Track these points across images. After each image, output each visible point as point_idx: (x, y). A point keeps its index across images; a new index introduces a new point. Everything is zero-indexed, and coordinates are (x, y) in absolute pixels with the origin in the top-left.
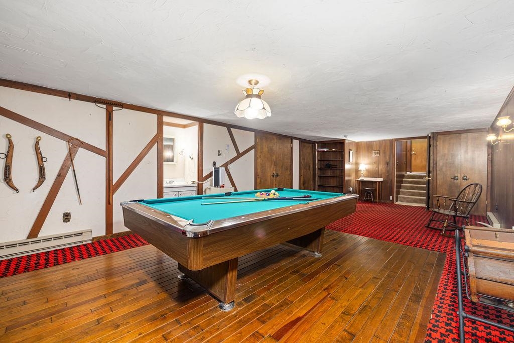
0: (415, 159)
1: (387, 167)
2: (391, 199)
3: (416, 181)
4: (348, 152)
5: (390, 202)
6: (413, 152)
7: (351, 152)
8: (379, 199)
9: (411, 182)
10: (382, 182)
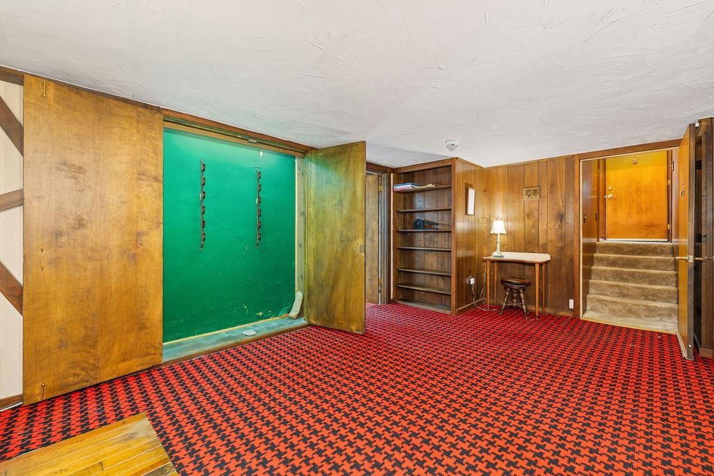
0: (615, 210)
1: (561, 226)
2: (571, 305)
3: (628, 260)
4: (464, 190)
5: (570, 315)
6: (610, 196)
7: (472, 192)
8: (540, 304)
9: (613, 263)
10: (546, 262)
